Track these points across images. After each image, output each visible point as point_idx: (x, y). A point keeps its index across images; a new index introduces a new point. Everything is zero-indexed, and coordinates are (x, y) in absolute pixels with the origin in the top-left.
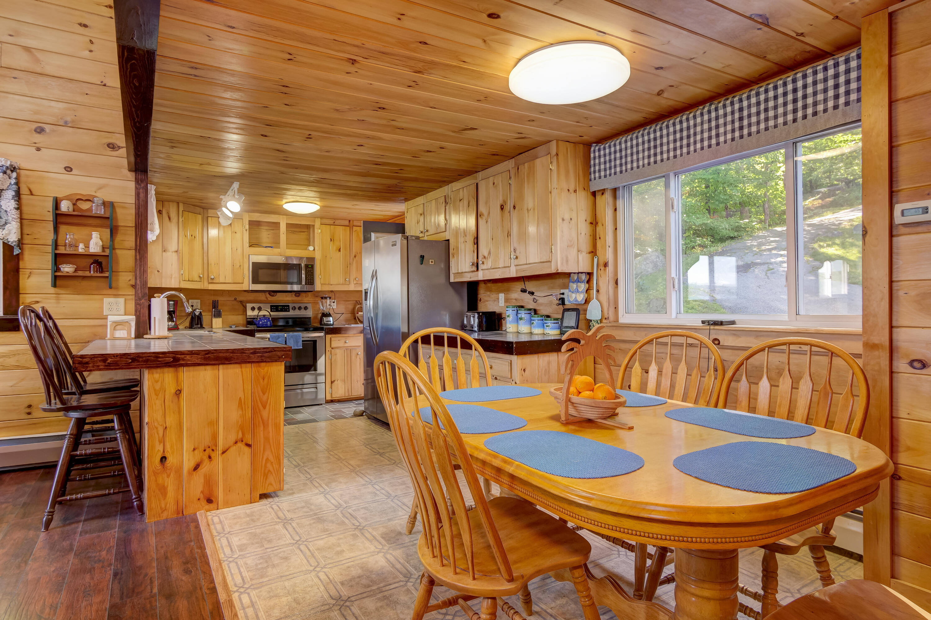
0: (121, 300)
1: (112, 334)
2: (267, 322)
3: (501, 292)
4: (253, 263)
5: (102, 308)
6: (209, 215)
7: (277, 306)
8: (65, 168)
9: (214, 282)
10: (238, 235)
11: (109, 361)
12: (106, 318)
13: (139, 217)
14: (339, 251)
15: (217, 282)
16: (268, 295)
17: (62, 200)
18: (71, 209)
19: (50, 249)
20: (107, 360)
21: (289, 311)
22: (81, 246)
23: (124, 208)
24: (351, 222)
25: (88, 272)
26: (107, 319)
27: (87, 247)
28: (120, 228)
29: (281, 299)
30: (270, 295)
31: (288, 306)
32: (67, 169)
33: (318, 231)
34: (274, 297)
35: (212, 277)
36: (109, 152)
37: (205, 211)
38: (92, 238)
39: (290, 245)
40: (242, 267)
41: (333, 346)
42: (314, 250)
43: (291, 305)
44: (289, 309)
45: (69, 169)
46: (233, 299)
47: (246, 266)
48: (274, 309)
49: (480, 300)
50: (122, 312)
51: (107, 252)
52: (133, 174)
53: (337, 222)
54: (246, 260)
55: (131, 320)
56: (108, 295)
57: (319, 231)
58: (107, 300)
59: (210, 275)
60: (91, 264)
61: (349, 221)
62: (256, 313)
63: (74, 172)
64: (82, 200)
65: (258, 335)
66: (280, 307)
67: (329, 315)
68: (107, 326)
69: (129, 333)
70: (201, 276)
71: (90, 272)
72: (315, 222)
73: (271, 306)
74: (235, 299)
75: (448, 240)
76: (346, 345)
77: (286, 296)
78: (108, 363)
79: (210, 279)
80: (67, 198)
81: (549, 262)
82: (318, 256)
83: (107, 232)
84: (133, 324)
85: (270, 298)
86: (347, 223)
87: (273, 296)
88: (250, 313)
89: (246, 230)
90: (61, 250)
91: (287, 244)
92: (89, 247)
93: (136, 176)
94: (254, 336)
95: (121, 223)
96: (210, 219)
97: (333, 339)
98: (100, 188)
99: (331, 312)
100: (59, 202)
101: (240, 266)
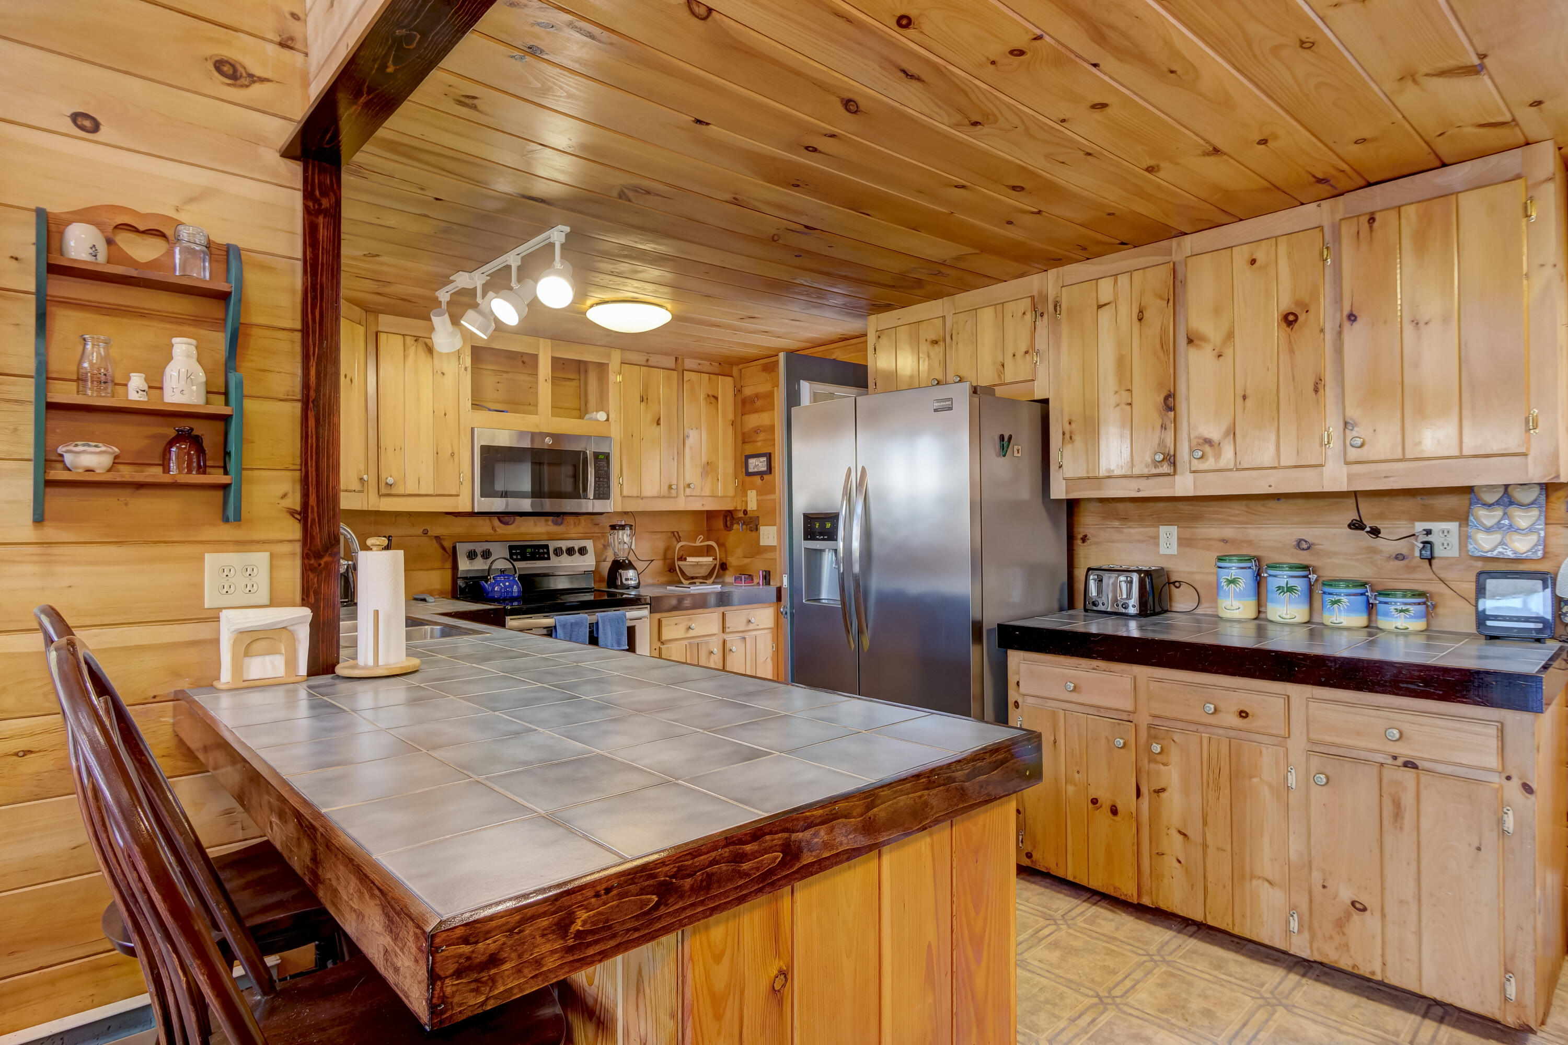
0: (260, 559)
1: (237, 668)
2: (511, 586)
3: (1169, 522)
4: (482, 446)
5: (199, 587)
6: (380, 329)
7: (523, 548)
8: (76, 117)
9: (393, 492)
10: (449, 381)
11: (578, 926)
12: (213, 617)
13: (314, 298)
14: (658, 424)
15: (401, 491)
16: (496, 522)
17: (69, 223)
18: (102, 257)
19: (27, 390)
20: (570, 918)
21: (549, 558)
22: (137, 382)
23: (263, 267)
24: (680, 361)
25: (159, 470)
26: (217, 619)
27: (156, 387)
28: (255, 331)
29: (523, 529)
30: (500, 521)
31: (547, 547)
32: (80, 121)
33: (615, 378)
34: (509, 527)
35: (390, 480)
36: (219, 86)
37: (371, 317)
38: (170, 358)
39: (557, 409)
40: (456, 457)
41: (665, 637)
42: (607, 420)
43: (552, 545)
44: (548, 553)
45: (87, 123)
46: (420, 532)
47: (465, 455)
48: (516, 554)
49: (1084, 539)
50: (263, 595)
51: (219, 407)
52: (297, 168)
53: (654, 360)
54: (466, 440)
55: (298, 621)
56: (220, 545)
57: (619, 378)
58: (212, 561)
59: (383, 475)
60: (171, 443)
61: (676, 359)
62: (480, 565)
63: (105, 133)
64: (136, 230)
65: (511, 622)
66: (529, 550)
67: (630, 566)
68: (216, 642)
69: (291, 663)
70: (365, 477)
71: (167, 470)
72: (609, 356)
73: (511, 548)
74: (425, 532)
75: (1045, 402)
76: (691, 633)
77: (535, 525)
78: (579, 934)
79: (382, 485)
80: (86, 215)
81: (1525, 455)
82: (616, 432)
83: (219, 340)
84: (303, 635)
85: (502, 530)
86: (670, 362)
87: (506, 524)
88: (464, 565)
89: (466, 369)
90: (64, 393)
91: (552, 407)
92: (161, 388)
93: (305, 171)
94: (502, 624)
95: (257, 318)
96: (383, 338)
97: (664, 622)
98: (191, 200)
99: (632, 558)
100: (53, 228)
101: (453, 454)
